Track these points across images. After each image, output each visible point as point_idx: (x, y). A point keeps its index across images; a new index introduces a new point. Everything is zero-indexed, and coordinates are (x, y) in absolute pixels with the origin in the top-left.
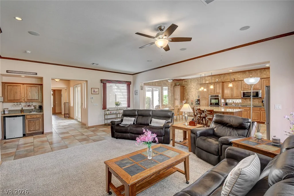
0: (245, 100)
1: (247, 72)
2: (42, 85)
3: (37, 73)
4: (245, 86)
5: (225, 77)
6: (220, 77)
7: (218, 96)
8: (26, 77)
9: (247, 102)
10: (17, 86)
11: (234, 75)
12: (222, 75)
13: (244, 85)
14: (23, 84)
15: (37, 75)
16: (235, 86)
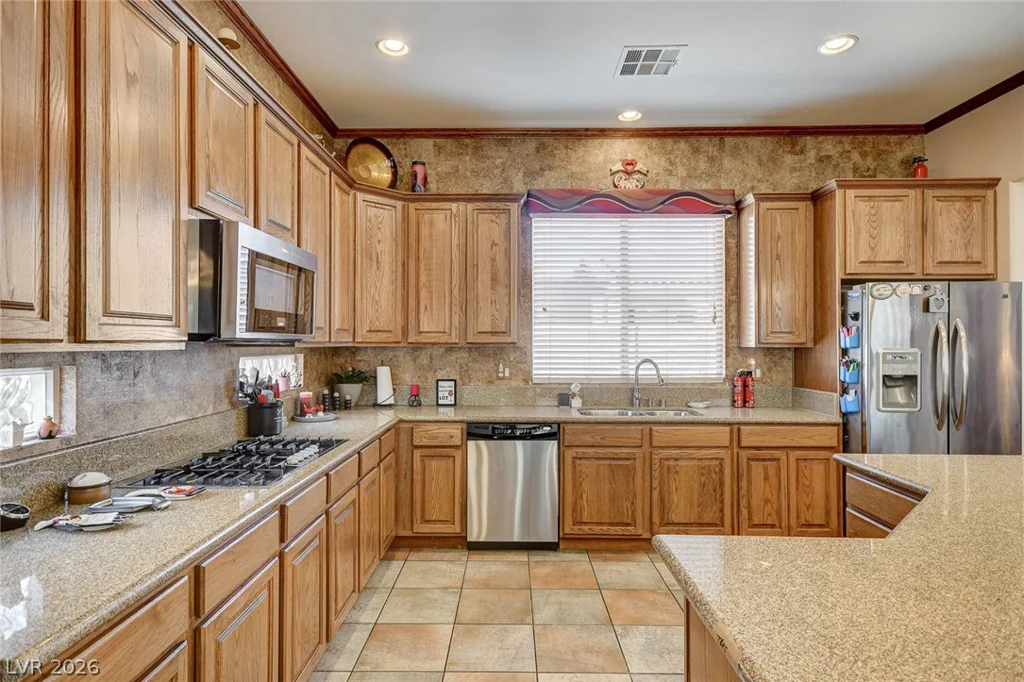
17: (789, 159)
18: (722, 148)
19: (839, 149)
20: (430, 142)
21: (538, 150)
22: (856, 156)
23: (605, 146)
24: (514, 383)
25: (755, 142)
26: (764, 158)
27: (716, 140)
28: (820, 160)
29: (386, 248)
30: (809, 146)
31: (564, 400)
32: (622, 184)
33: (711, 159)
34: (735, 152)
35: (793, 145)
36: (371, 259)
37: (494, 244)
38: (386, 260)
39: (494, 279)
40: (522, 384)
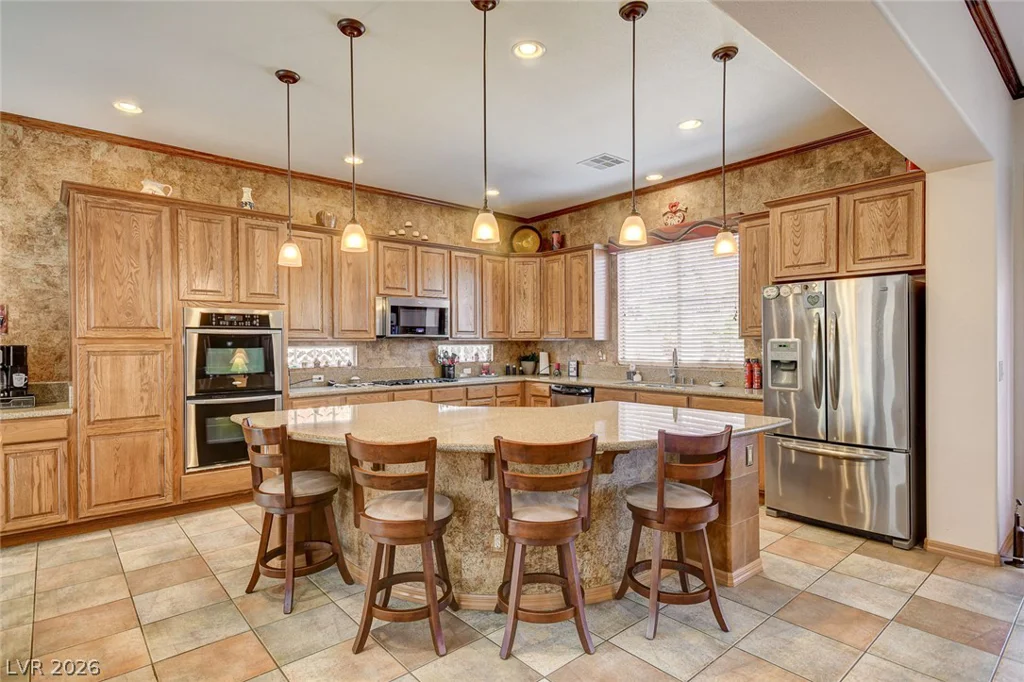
0: (371, 351)
1: (382, 200)
4: (394, 274)
5: (269, 193)
6: (234, 181)
7: (264, 321)
9: (381, 359)
11: (319, 194)
12: (249, 174)
13: (389, 265)
16: (349, 265)
17: (799, 174)
18: (741, 178)
19: (850, 152)
20: (567, 216)
21: (620, 208)
22: (867, 156)
23: (659, 196)
24: (607, 364)
25: (769, 166)
26: (777, 179)
27: (737, 173)
28: (829, 168)
29: (529, 286)
30: (819, 157)
31: (630, 375)
32: (669, 221)
33: (734, 188)
34: (753, 179)
35: (803, 160)
36: (520, 293)
37: (580, 277)
38: (529, 293)
39: (580, 299)
40: (612, 365)
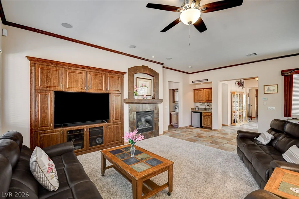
2: (211, 88)
3: (208, 79)
8: (204, 83)
10: (200, 91)
14: (204, 89)
15: (208, 80)
